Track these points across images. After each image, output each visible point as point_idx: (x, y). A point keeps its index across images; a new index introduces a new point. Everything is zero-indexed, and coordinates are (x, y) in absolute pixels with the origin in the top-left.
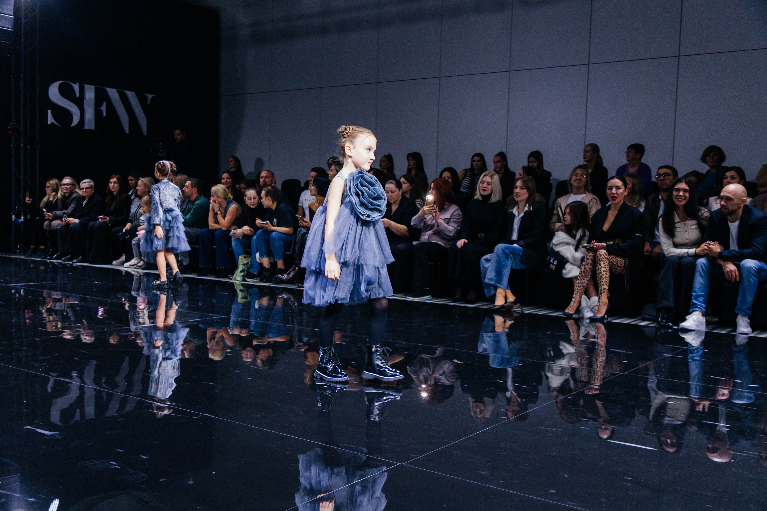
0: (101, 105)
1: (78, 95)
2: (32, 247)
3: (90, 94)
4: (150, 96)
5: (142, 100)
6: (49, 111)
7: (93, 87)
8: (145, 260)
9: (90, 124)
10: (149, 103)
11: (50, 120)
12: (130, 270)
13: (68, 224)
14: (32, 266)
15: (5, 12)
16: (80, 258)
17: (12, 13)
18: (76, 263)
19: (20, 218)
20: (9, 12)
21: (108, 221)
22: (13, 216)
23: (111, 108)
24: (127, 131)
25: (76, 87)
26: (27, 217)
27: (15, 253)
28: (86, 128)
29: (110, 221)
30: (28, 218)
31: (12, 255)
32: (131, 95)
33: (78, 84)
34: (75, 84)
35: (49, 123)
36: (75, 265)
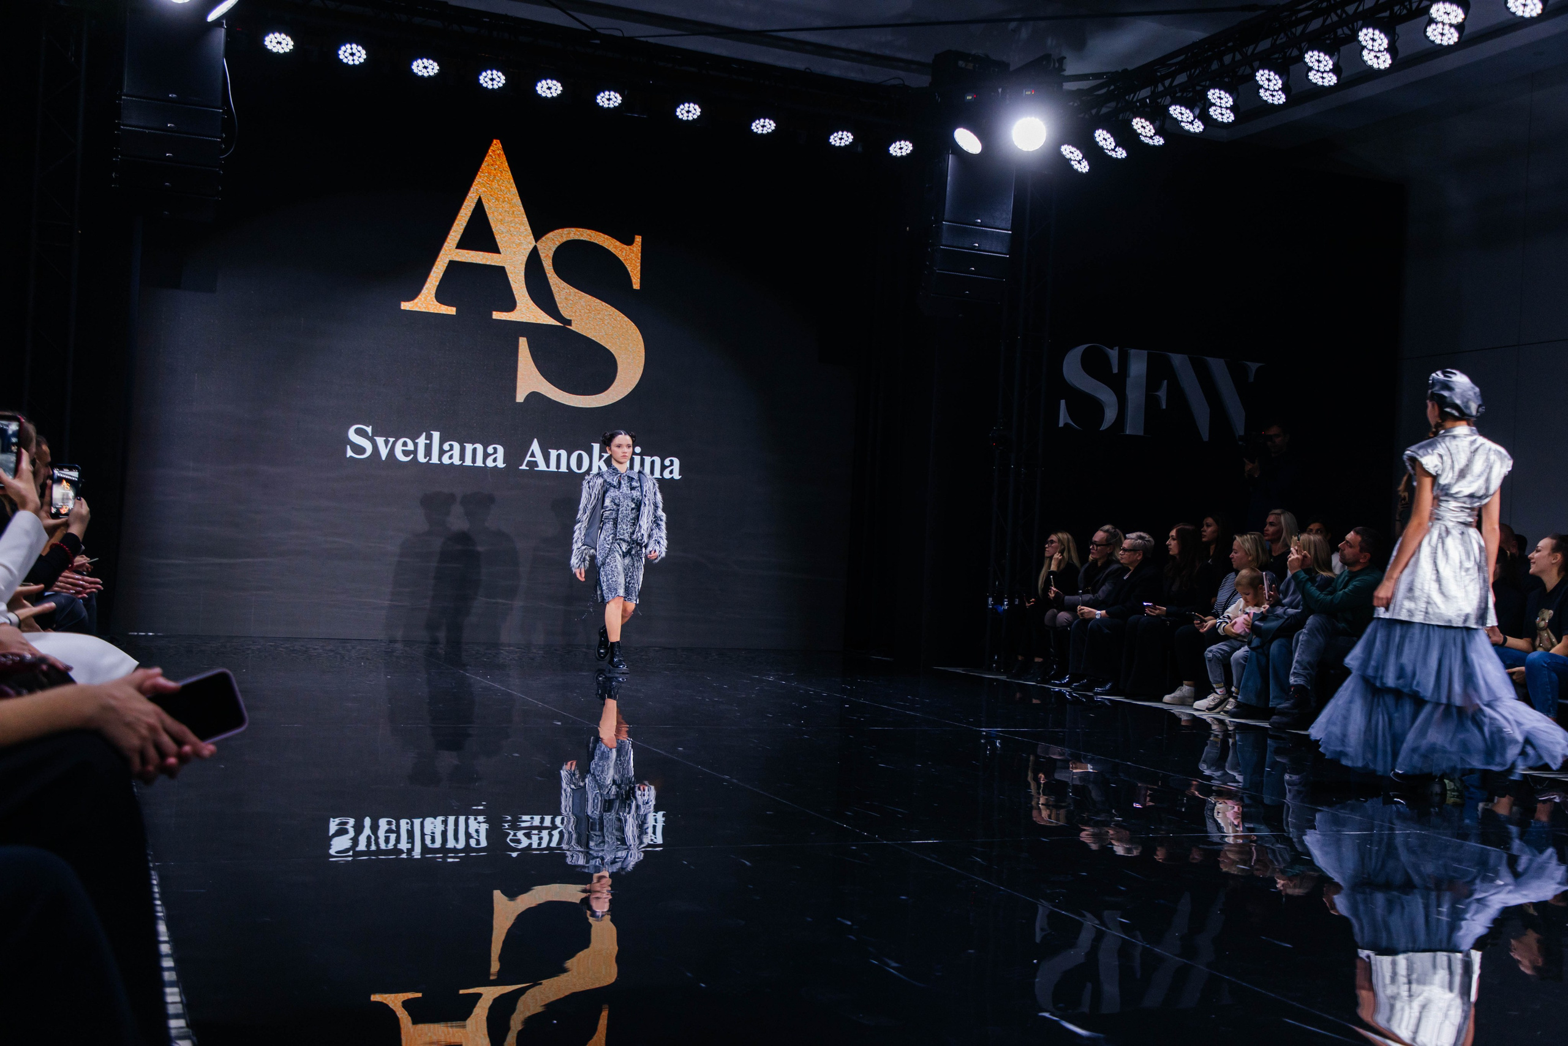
0: (1158, 389)
1: (1115, 370)
2: (1020, 658)
3: (1138, 367)
4: (1254, 366)
5: (1238, 374)
6: (1063, 402)
7: (1146, 351)
8: (1239, 697)
9: (1134, 427)
10: (1251, 379)
11: (1064, 418)
12: (1207, 716)
13: (1086, 621)
14: (1018, 695)
15: (997, 224)
16: (1108, 687)
17: (1009, 226)
18: (1102, 696)
19: (1004, 605)
20: (1003, 225)
21: (1164, 613)
22: (990, 599)
23: (1177, 393)
24: (1205, 436)
25: (1114, 354)
26: (1015, 601)
27: (990, 670)
28: (1127, 433)
29: (1168, 613)
30: (1017, 603)
31: (985, 674)
32: (1218, 366)
33: (1117, 348)
34: (1112, 349)
35: (1061, 424)
36: (1099, 698)
